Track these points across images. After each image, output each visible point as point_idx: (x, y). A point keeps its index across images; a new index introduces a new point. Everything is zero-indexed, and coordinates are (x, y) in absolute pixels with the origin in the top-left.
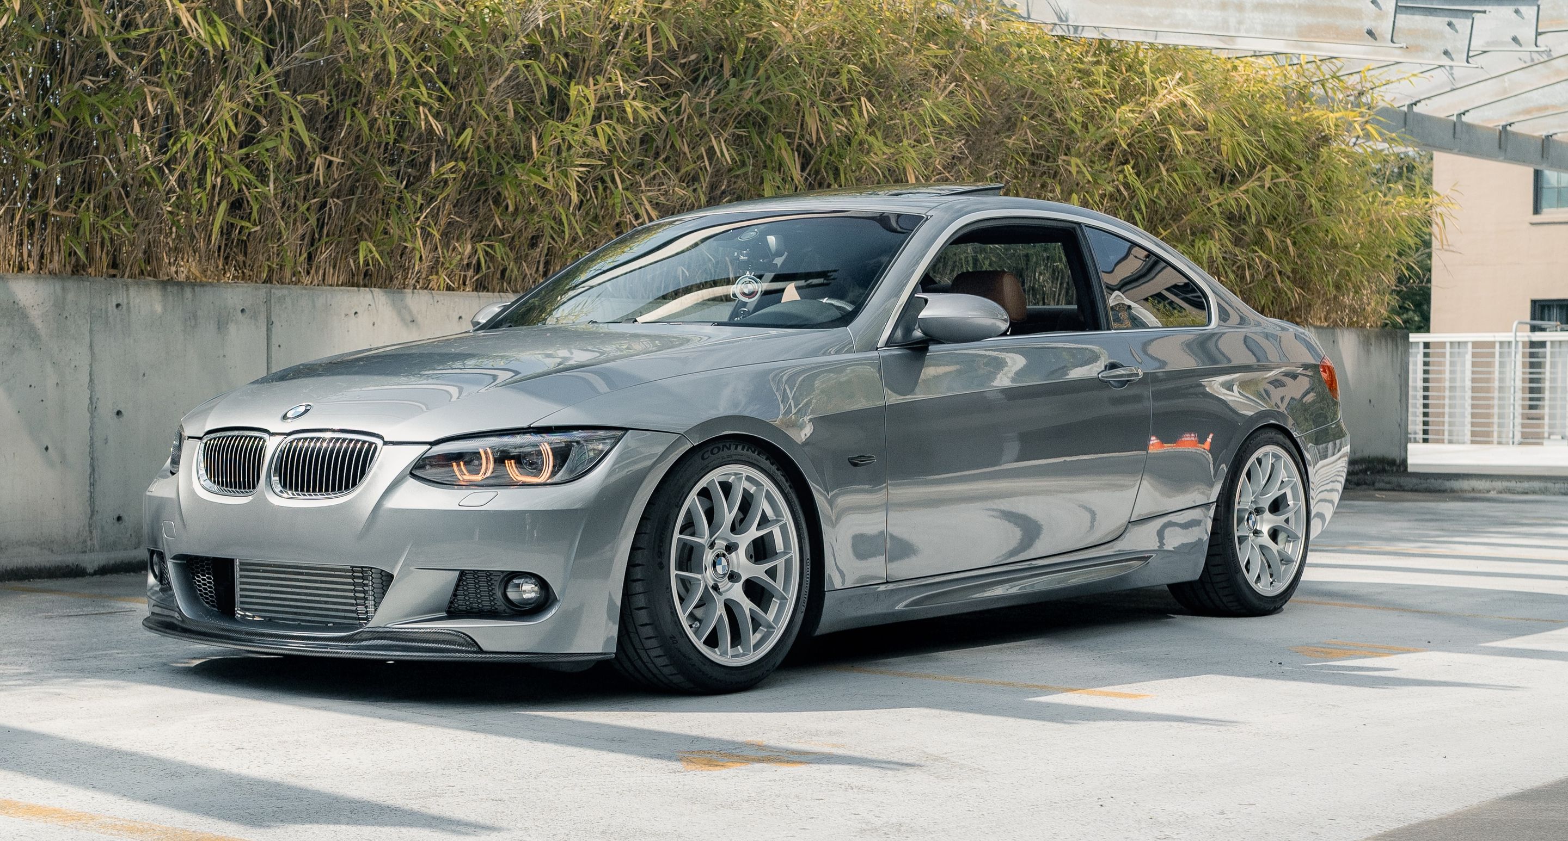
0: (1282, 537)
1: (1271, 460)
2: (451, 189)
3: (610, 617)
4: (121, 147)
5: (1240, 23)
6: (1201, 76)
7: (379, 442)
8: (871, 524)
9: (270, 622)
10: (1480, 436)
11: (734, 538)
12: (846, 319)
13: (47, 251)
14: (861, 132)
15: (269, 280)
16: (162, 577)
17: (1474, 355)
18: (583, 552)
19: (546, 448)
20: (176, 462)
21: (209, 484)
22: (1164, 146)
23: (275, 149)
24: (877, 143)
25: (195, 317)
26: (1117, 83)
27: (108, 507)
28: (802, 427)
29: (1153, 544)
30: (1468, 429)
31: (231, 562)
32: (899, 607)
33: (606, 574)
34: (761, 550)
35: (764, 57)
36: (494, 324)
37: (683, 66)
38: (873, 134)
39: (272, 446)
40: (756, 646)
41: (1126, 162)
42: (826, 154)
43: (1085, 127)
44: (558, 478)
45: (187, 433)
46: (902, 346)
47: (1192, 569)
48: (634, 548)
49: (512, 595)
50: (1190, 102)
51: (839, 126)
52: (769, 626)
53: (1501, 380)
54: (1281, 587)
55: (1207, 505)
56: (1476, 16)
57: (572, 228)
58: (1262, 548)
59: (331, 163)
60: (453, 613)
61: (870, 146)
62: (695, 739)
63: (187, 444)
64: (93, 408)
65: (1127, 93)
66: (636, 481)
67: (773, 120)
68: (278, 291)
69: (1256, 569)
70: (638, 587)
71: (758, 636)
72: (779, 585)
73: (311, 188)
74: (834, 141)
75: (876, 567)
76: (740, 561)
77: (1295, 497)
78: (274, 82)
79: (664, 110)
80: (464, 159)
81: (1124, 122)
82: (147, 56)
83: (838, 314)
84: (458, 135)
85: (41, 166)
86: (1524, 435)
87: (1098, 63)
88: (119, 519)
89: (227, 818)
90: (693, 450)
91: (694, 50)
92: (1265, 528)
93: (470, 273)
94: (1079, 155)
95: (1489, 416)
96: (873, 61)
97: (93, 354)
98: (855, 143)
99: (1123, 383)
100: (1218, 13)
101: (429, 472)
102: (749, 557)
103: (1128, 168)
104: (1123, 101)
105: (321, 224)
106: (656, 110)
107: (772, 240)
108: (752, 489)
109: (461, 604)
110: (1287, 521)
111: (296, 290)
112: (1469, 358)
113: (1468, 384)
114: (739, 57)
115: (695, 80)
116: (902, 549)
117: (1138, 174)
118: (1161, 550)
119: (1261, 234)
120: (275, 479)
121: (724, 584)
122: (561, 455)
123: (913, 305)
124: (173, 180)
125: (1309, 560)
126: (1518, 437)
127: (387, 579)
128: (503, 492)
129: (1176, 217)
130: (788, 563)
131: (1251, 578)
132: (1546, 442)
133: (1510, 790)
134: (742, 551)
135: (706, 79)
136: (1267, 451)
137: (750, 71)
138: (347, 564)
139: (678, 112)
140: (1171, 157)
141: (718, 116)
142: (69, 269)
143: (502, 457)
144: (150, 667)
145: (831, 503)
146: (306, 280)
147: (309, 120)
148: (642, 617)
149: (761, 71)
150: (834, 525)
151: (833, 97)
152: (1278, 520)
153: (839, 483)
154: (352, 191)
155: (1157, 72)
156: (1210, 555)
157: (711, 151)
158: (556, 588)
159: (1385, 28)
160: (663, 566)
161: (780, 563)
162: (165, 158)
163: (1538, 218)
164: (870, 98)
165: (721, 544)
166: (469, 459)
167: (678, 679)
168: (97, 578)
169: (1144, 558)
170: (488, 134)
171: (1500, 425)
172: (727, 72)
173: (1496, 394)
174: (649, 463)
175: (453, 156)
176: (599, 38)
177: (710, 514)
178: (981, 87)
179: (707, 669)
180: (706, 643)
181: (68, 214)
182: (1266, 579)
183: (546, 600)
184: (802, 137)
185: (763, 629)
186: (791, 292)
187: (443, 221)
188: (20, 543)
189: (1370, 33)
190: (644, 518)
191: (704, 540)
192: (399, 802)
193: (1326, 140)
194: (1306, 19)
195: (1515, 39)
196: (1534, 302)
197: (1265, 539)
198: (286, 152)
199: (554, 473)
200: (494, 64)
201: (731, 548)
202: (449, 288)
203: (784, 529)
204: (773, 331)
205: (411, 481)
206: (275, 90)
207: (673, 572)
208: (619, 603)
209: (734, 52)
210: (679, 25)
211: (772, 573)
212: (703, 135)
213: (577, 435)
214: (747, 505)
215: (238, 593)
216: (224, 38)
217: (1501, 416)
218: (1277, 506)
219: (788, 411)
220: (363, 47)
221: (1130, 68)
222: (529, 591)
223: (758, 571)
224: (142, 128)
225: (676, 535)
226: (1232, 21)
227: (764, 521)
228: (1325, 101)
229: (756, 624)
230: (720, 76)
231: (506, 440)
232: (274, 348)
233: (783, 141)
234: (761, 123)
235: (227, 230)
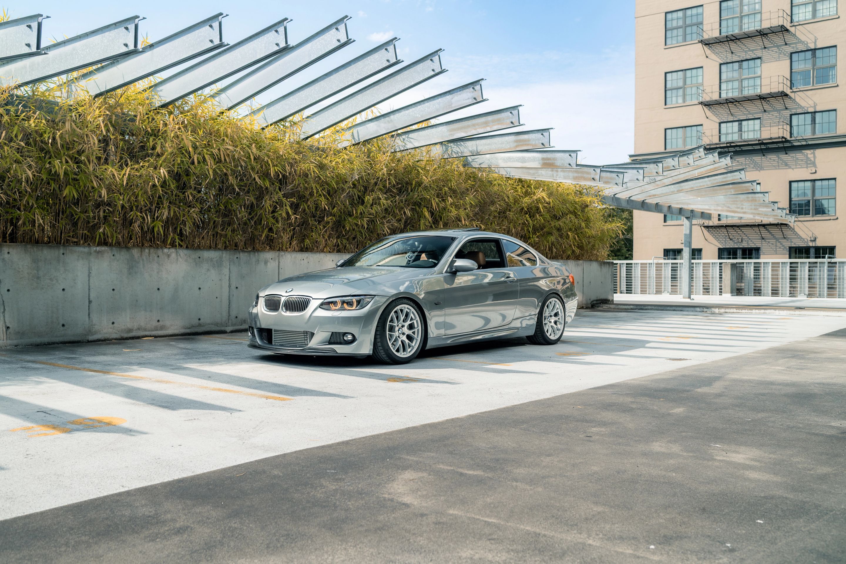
0: (558, 323)
1: (554, 302)
2: (330, 224)
3: (371, 344)
4: (238, 213)
5: (557, 175)
6: (548, 189)
7: (311, 299)
8: (441, 319)
9: (282, 345)
10: (643, 292)
11: (404, 324)
12: (435, 265)
13: (218, 242)
14: (449, 206)
15: (279, 250)
16: (253, 334)
17: (641, 267)
18: (363, 327)
19: (354, 300)
20: (257, 303)
21: (266, 309)
22: (538, 209)
23: (281, 214)
24: (453, 210)
25: (258, 261)
26: (524, 191)
27: (233, 313)
28: (421, 295)
29: (519, 325)
30: (639, 290)
31: (271, 329)
32: (449, 342)
33: (370, 333)
34: (411, 327)
35: (420, 186)
36: (342, 265)
37: (397, 188)
38: (452, 207)
39: (283, 299)
40: (409, 352)
41: (527, 214)
42: (438, 213)
43: (515, 204)
44: (357, 308)
45: (260, 295)
46: (450, 273)
47: (531, 332)
48: (377, 326)
49: (345, 338)
50: (545, 197)
51: (442, 205)
52: (413, 347)
53: (649, 275)
54: (557, 337)
55: (535, 315)
56: (625, 174)
57: (365, 235)
58: (552, 326)
59: (296, 218)
60: (330, 343)
61: (451, 210)
62: (391, 375)
63: (260, 298)
64: (230, 286)
65: (527, 194)
66: (378, 309)
67: (422, 203)
68: (282, 253)
69: (550, 332)
70: (378, 337)
71: (410, 349)
72: (416, 336)
73: (290, 225)
74: (440, 209)
75: (442, 332)
76: (405, 330)
77: (561, 313)
78: (281, 196)
79: (392, 201)
80: (334, 216)
81: (526, 203)
82: (246, 189)
83: (433, 264)
84: (333, 209)
85: (216, 219)
86: (656, 291)
87: (519, 185)
88: (236, 317)
89: (274, 393)
90: (393, 301)
91: (400, 184)
92: (553, 321)
93: (335, 248)
94: (513, 212)
95: (646, 285)
96: (452, 186)
97: (230, 271)
98: (447, 210)
99: (511, 282)
100: (551, 172)
101: (324, 306)
102: (408, 329)
103: (527, 216)
104: (526, 196)
105: (294, 234)
106: (389, 201)
107: (416, 243)
108: (409, 311)
109: (332, 341)
110: (559, 319)
111: (287, 254)
112: (639, 268)
113: (639, 276)
114: (413, 186)
115: (400, 192)
116: (452, 326)
117: (530, 217)
118: (521, 327)
119: (568, 234)
120: (284, 308)
121: (401, 336)
122: (358, 302)
123: (453, 262)
124: (253, 223)
125: (565, 329)
126: (655, 292)
127: (313, 334)
128: (343, 312)
129: (542, 229)
130: (418, 330)
131: (548, 335)
132: (663, 293)
133: (592, 387)
134: (406, 327)
135: (404, 192)
136: (553, 300)
137: (416, 189)
138: (302, 330)
139: (395, 202)
140: (540, 212)
141: (407, 203)
142: (223, 247)
143: (343, 302)
144: (249, 357)
145: (429, 314)
146: (289, 250)
147: (291, 207)
148: (379, 344)
149: (419, 190)
150: (431, 320)
151: (440, 196)
152: (556, 319)
153: (431, 309)
154: (302, 225)
155: (536, 188)
156: (536, 328)
157: (405, 213)
158: (357, 336)
159: (597, 177)
160: (385, 331)
161: (416, 330)
162: (250, 216)
163: (665, 224)
164: (451, 197)
165: (400, 325)
166: (335, 303)
167: (389, 361)
168: (229, 334)
169: (517, 328)
170: (341, 208)
171: (649, 288)
172: (409, 190)
173: (648, 279)
174: (381, 304)
175: (331, 215)
176: (373, 181)
177: (397, 318)
178: (483, 193)
179: (396, 358)
180: (396, 351)
181: (223, 233)
182: (553, 335)
183: (354, 340)
184: (431, 208)
185: (411, 348)
186: (424, 257)
187: (328, 233)
188: (209, 324)
189: (593, 179)
190: (380, 319)
191: (396, 324)
192: (316, 389)
193: (587, 206)
194: (576, 175)
195: (637, 179)
196: (665, 250)
197: (553, 324)
198: (284, 215)
199: (356, 307)
200: (343, 190)
201: (403, 326)
202: (330, 252)
203: (417, 321)
204: (417, 269)
205: (319, 309)
206: (282, 198)
207: (387, 333)
208: (373, 341)
209: (412, 184)
210: (395, 177)
211: (414, 333)
212: (403, 208)
213: (362, 297)
214: (407, 315)
215: (273, 338)
216: (267, 184)
217: (649, 285)
218: (556, 315)
219: (417, 291)
220: (306, 185)
221: (528, 186)
222: (350, 337)
223: (410, 332)
224: (244, 209)
225: (388, 323)
226: (555, 175)
227: (412, 319)
228: (587, 194)
229: (409, 346)
230: (408, 191)
231: (344, 298)
232: (280, 269)
233: (425, 209)
234: (419, 205)
235: (267, 237)
